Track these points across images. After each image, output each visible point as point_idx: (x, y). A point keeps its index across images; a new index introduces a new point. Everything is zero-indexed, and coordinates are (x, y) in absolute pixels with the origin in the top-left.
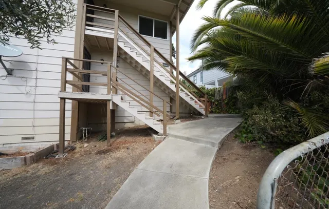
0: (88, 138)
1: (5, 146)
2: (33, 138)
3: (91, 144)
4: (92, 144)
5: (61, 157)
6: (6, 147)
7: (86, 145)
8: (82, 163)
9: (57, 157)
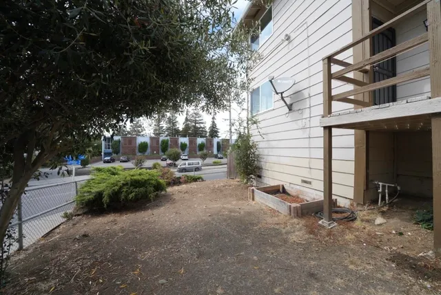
0: (391, 205)
1: (292, 186)
2: (310, 183)
3: (392, 221)
4: (395, 223)
5: (325, 225)
6: (293, 188)
7: (379, 220)
8: (346, 262)
9: (320, 222)
